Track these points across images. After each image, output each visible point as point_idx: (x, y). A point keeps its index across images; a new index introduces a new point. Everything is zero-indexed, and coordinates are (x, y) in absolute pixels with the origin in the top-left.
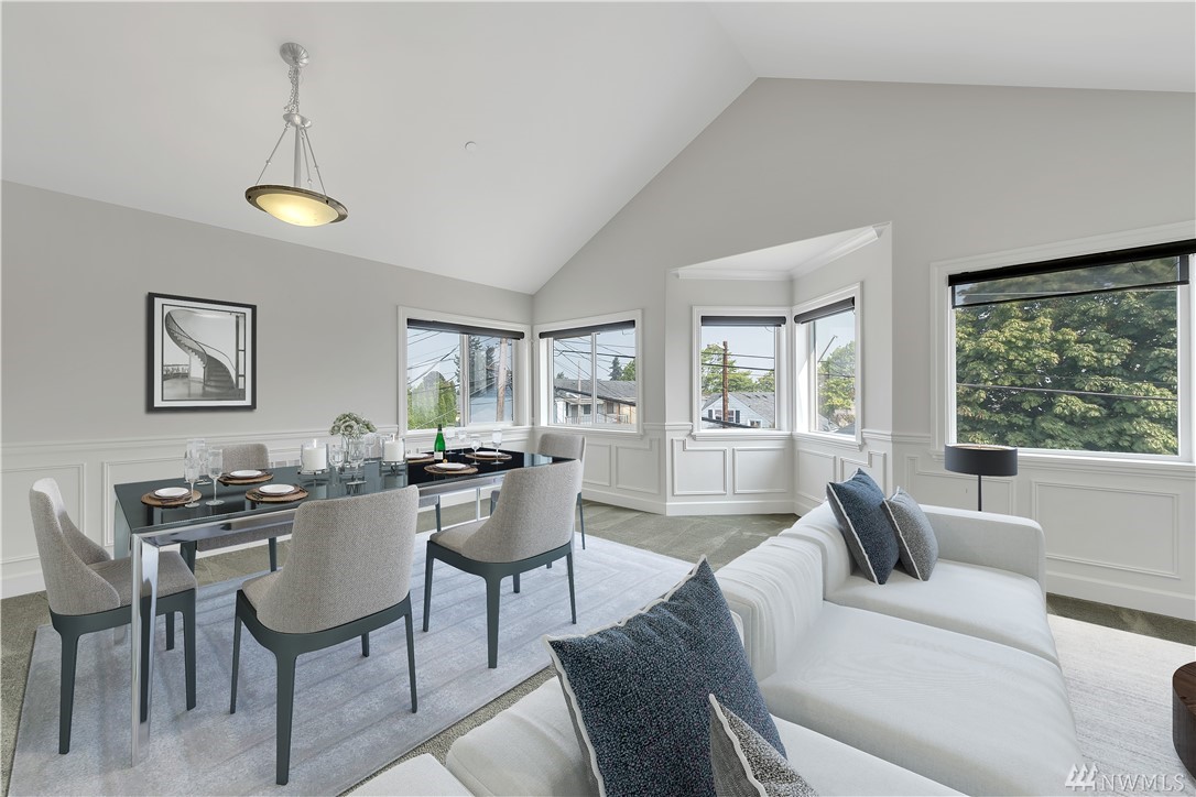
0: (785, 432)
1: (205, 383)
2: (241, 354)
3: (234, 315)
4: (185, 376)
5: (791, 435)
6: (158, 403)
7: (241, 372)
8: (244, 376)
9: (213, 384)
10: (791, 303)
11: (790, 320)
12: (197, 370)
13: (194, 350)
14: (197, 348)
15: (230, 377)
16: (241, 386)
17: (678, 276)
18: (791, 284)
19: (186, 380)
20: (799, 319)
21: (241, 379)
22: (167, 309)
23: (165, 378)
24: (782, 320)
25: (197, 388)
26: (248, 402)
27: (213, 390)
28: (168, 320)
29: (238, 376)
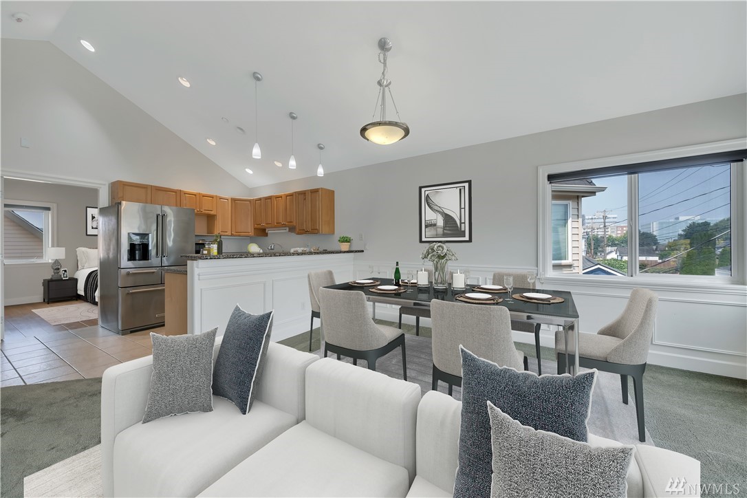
1: (444, 228)
2: (463, 210)
3: (458, 189)
4: (435, 225)
6: (424, 239)
7: (463, 221)
8: (464, 223)
9: (448, 228)
12: (440, 222)
13: (438, 211)
14: (439, 209)
15: (457, 224)
16: (463, 229)
19: (435, 227)
21: (463, 225)
22: (427, 193)
23: (426, 226)
25: (440, 231)
26: (467, 238)
27: (449, 232)
28: (427, 197)
29: (461, 223)
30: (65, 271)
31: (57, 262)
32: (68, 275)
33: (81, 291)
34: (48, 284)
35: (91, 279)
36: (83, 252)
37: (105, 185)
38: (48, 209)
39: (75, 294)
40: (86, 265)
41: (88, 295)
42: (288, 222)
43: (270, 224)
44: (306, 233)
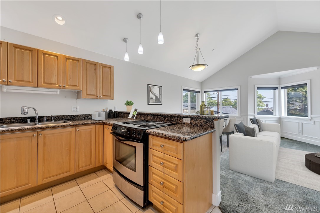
0: (278, 116)
2: (160, 95)
3: (159, 88)
5: (280, 117)
6: (149, 104)
7: (160, 98)
9: (156, 100)
10: (280, 84)
11: (280, 88)
12: (154, 98)
14: (154, 94)
17: (251, 78)
18: (279, 79)
19: (153, 100)
20: (282, 88)
22: (150, 87)
23: (150, 99)
24: (277, 88)
26: (161, 103)
28: (150, 89)
42: (68, 85)
43: (29, 82)
44: (97, 98)
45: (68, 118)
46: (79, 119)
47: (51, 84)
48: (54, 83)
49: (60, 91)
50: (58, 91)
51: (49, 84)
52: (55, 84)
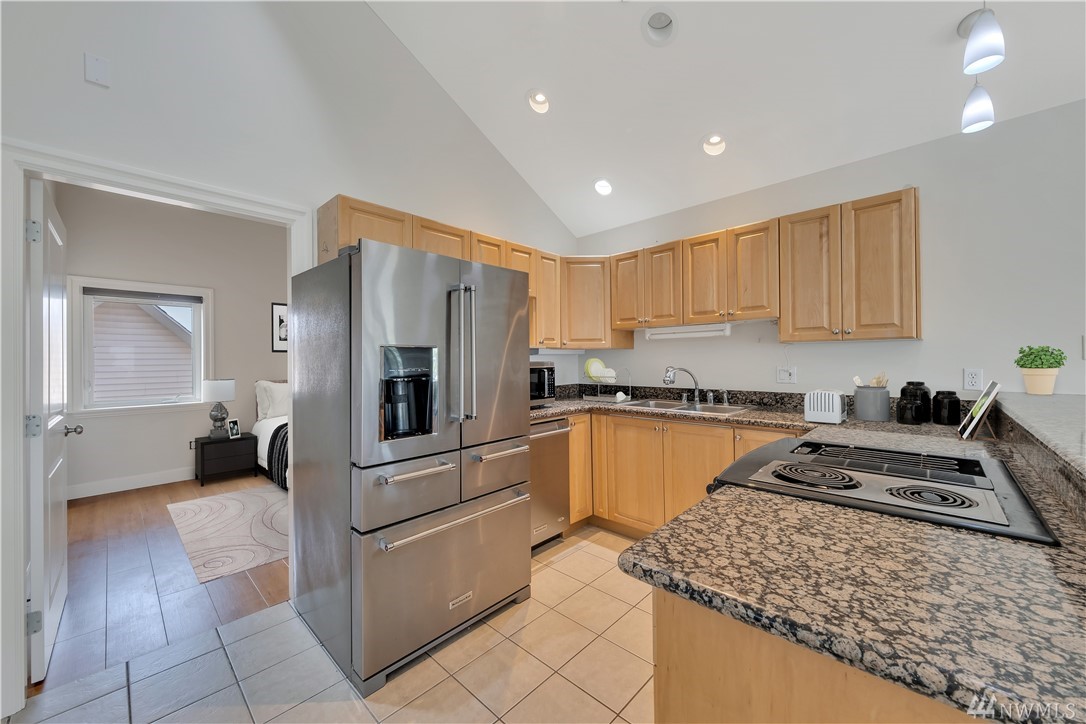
30: (235, 423)
31: (220, 407)
32: (241, 428)
33: (263, 462)
34: (203, 447)
35: (278, 442)
36: (265, 389)
37: (302, 213)
38: (199, 300)
39: (253, 466)
40: (270, 412)
41: (275, 470)
42: (743, 309)
43: (671, 316)
44: (834, 337)
45: (765, 400)
46: (796, 407)
47: (705, 313)
48: (710, 309)
49: (732, 328)
50: (727, 329)
51: (703, 316)
52: (714, 312)
